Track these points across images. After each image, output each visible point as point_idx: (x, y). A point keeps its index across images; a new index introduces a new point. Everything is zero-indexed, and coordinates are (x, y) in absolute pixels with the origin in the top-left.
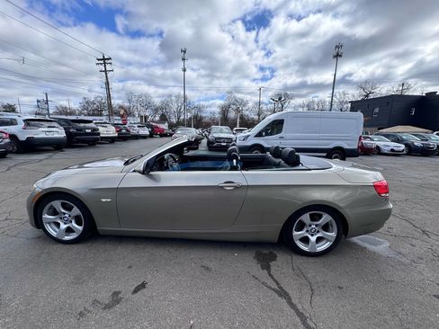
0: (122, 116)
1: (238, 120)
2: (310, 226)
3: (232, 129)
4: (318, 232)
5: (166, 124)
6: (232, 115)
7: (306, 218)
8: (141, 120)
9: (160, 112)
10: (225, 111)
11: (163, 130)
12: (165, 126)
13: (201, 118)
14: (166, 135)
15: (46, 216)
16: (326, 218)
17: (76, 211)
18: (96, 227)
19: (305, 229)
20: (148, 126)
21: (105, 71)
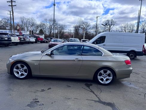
0: (18, 30)
1: (84, 35)
2: (104, 75)
3: (80, 40)
4: (106, 77)
5: (43, 36)
6: (81, 31)
7: (102, 72)
8: (30, 33)
9: (40, 29)
10: (77, 29)
11: (42, 39)
12: (42, 37)
13: (63, 33)
14: (44, 42)
15: (15, 69)
16: (109, 72)
17: (25, 68)
18: (32, 74)
19: (102, 76)
20: (35, 37)
21: (12, 6)
